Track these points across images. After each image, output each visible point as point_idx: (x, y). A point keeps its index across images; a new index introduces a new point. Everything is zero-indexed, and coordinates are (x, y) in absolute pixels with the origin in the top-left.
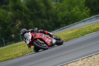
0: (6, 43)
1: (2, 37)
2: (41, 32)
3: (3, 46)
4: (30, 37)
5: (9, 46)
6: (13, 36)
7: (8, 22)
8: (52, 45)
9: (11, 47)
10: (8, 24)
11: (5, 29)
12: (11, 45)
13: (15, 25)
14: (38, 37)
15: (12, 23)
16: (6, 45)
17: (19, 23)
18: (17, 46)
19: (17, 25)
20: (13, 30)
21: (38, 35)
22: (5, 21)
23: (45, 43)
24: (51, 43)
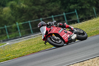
14: (53, 32)
24: (69, 39)
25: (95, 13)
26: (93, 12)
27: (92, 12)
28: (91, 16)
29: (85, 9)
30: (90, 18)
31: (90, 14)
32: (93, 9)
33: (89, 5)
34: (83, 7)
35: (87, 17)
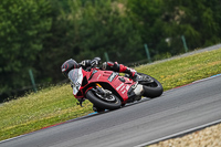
0: (152, 55)
1: (143, 43)
2: (109, 68)
3: (145, 63)
4: (80, 80)
5: (159, 62)
6: (167, 40)
7: (157, 11)
8: (132, 98)
9: (164, 65)
10: (157, 15)
11: (152, 25)
12: (163, 61)
13: (173, 18)
14: (98, 79)
15: (167, 13)
16: (153, 61)
17: (182, 13)
18: (176, 62)
19: (177, 17)
20: (167, 29)
21: (99, 75)
22: (151, 8)
23: (115, 93)
24: (129, 93)
25: (33, 82)
26: (28, 80)
27: (25, 79)
28: (24, 88)
29: (12, 72)
30: (21, 94)
31: (23, 83)
32: (28, 73)
33: (20, 65)
34: (7, 69)
35: (15, 91)
